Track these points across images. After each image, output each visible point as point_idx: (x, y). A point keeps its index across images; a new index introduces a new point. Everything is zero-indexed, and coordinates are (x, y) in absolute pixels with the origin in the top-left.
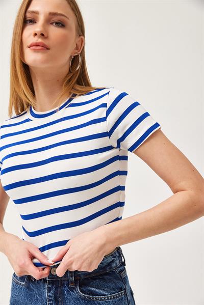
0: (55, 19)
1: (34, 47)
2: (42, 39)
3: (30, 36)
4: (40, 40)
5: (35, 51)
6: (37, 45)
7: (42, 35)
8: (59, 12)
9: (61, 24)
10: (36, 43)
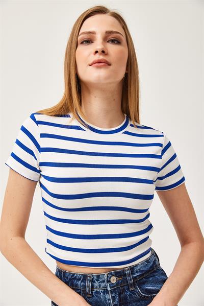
0: (112, 37)
1: (97, 64)
2: (103, 55)
3: (90, 55)
4: (101, 57)
5: (98, 67)
6: (99, 62)
7: (103, 52)
8: (114, 30)
9: (117, 41)
10: (99, 60)
